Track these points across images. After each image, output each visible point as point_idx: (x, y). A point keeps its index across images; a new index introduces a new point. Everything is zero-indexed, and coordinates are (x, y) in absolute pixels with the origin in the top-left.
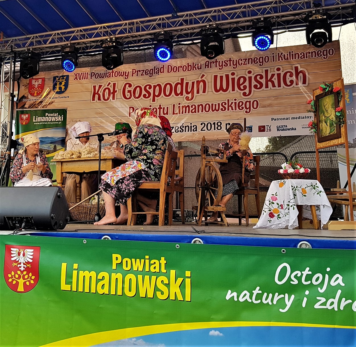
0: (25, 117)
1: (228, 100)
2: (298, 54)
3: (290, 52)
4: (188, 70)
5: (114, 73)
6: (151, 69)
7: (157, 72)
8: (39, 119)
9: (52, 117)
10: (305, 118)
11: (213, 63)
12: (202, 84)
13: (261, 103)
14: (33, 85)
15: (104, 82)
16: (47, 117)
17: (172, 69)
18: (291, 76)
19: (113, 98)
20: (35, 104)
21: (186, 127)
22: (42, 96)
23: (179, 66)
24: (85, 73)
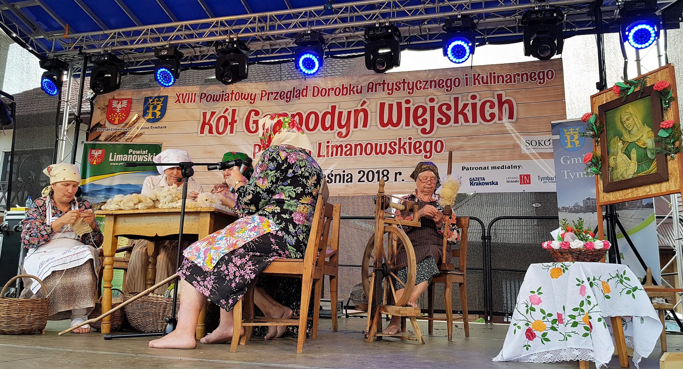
0: (96, 154)
1: (400, 139)
2: (502, 76)
3: (491, 74)
4: (343, 94)
5: (234, 95)
6: (289, 91)
7: (297, 96)
8: (120, 157)
9: (138, 156)
10: (512, 168)
11: (379, 86)
12: (362, 114)
13: (447, 144)
14: (114, 108)
15: (220, 108)
16: (131, 156)
17: (319, 92)
18: (492, 106)
19: (232, 132)
20: (115, 136)
21: (336, 175)
22: (127, 124)
23: (330, 88)
24: (192, 94)
